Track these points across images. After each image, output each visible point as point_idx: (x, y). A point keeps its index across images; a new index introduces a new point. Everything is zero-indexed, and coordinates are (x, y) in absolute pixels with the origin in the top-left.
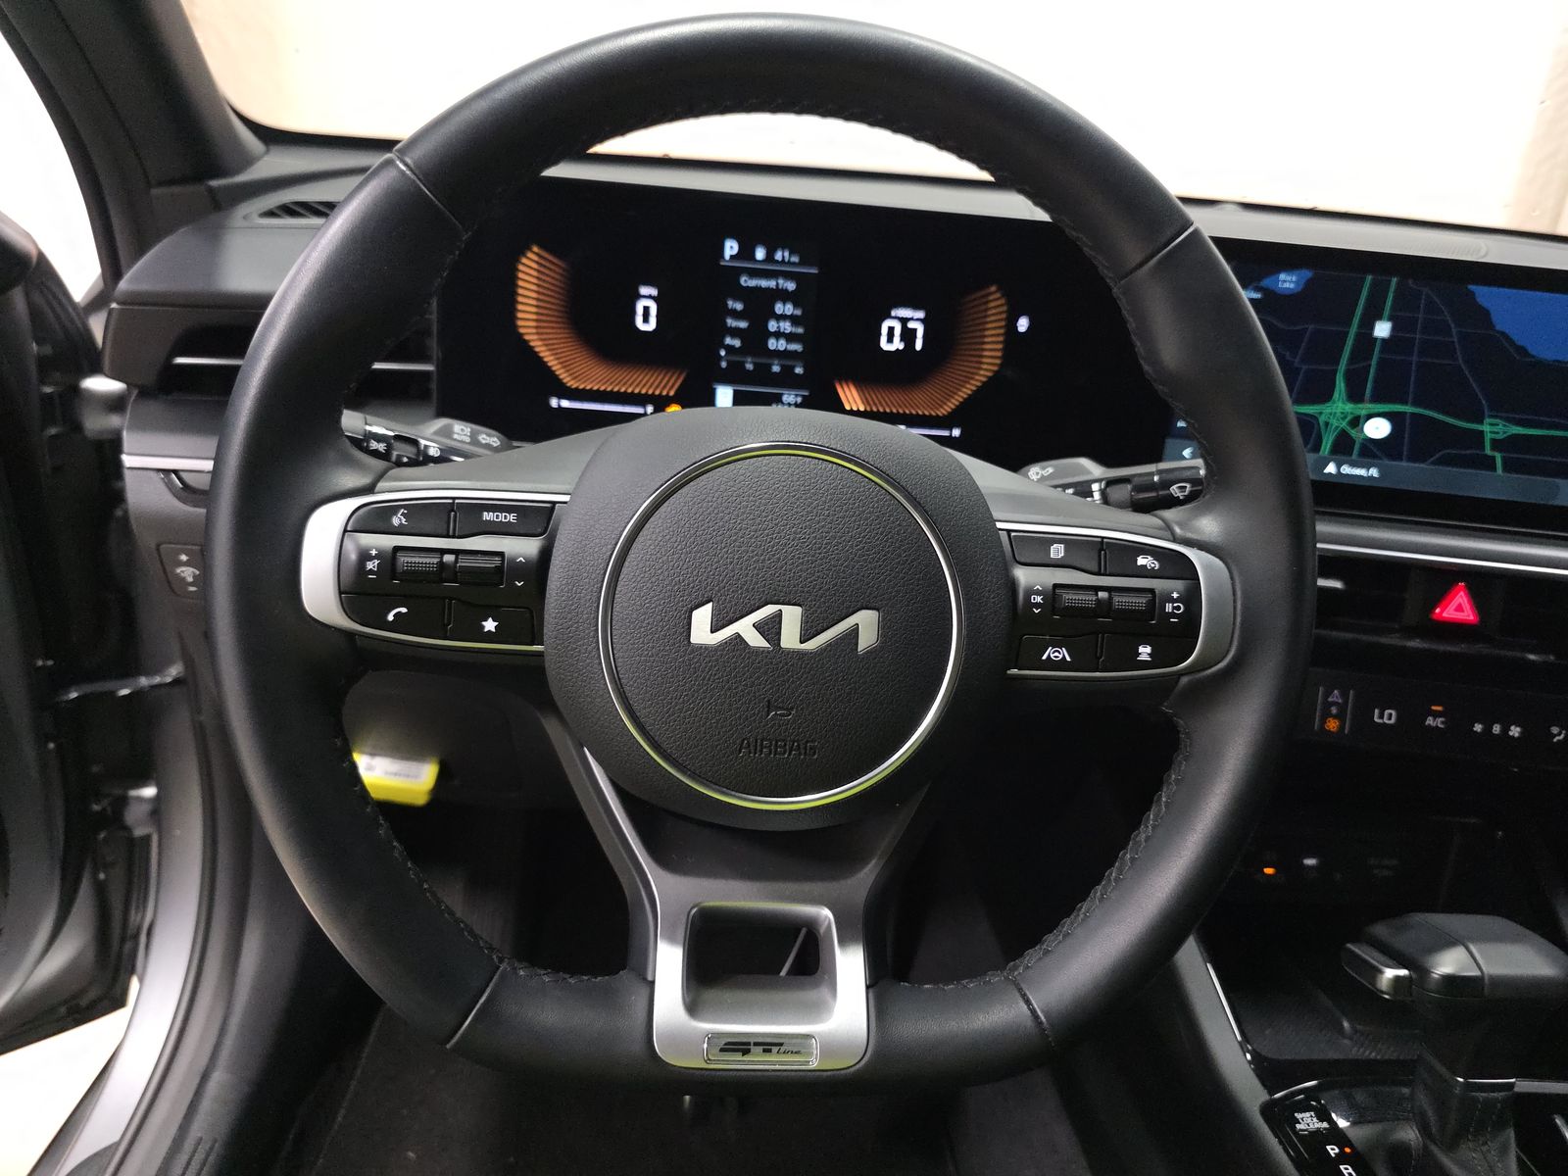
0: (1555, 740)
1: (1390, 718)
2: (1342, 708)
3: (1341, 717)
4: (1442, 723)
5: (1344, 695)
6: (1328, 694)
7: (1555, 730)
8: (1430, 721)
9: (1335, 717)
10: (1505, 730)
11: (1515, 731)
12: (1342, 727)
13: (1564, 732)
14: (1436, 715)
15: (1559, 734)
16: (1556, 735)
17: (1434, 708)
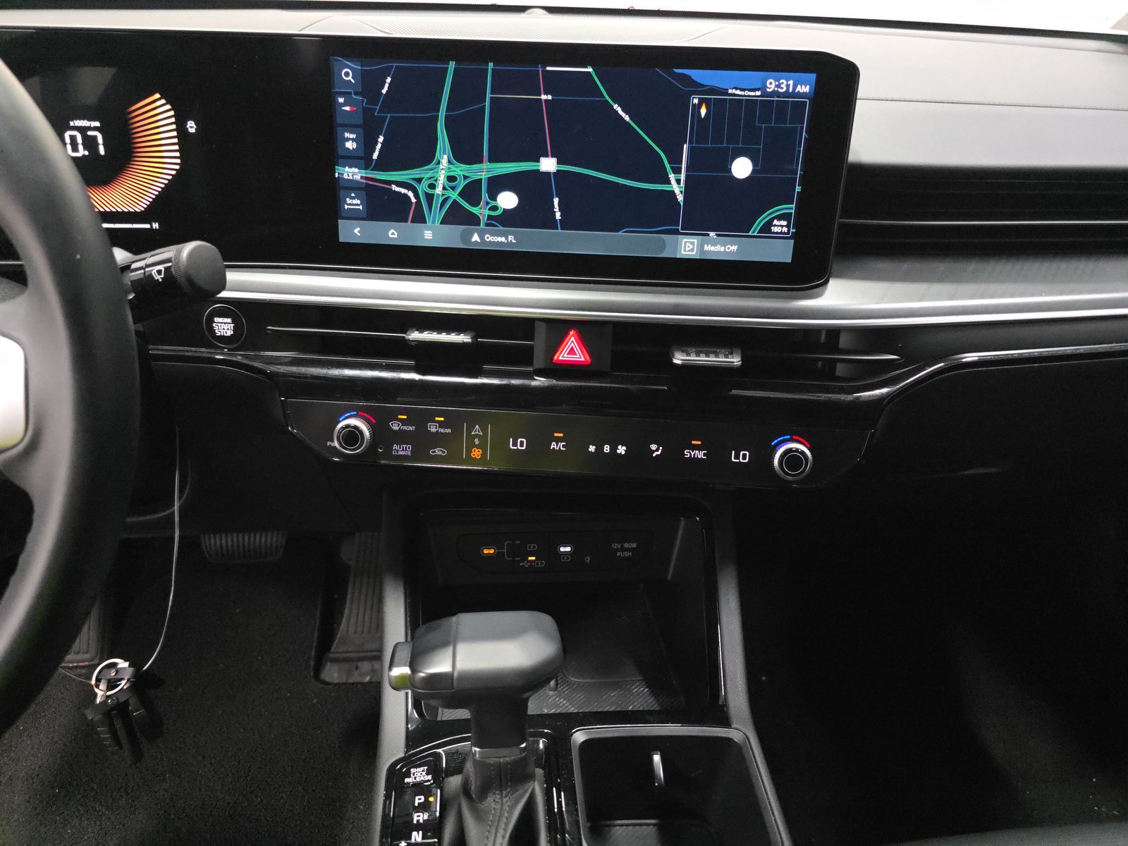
0: (654, 455)
1: (522, 445)
2: (483, 439)
3: (482, 446)
4: (563, 446)
5: (484, 429)
6: (470, 429)
7: (654, 447)
8: (553, 445)
9: (478, 447)
10: (614, 449)
11: (621, 450)
12: (484, 454)
13: (661, 448)
14: (558, 440)
15: (657, 450)
16: (654, 451)
17: (556, 435)
